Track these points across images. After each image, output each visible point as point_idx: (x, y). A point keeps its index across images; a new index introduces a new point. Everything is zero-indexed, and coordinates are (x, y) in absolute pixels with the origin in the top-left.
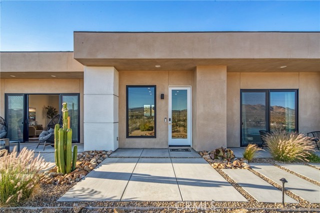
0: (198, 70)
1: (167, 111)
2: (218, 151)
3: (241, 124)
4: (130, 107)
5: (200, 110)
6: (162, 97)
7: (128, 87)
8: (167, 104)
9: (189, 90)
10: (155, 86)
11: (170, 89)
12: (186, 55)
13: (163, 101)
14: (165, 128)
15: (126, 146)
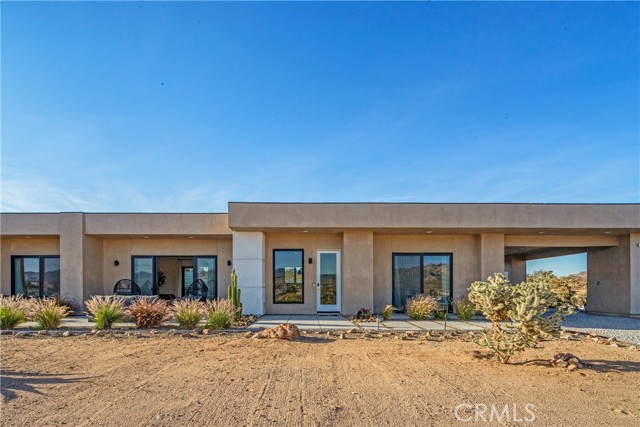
0: (345, 236)
1: (315, 276)
2: (360, 312)
3: (394, 289)
4: (277, 268)
5: (347, 275)
6: (310, 261)
7: (274, 250)
8: (315, 268)
9: (338, 253)
10: (303, 250)
11: (319, 253)
12: (332, 224)
13: (311, 266)
14: (313, 293)
15: (273, 312)
